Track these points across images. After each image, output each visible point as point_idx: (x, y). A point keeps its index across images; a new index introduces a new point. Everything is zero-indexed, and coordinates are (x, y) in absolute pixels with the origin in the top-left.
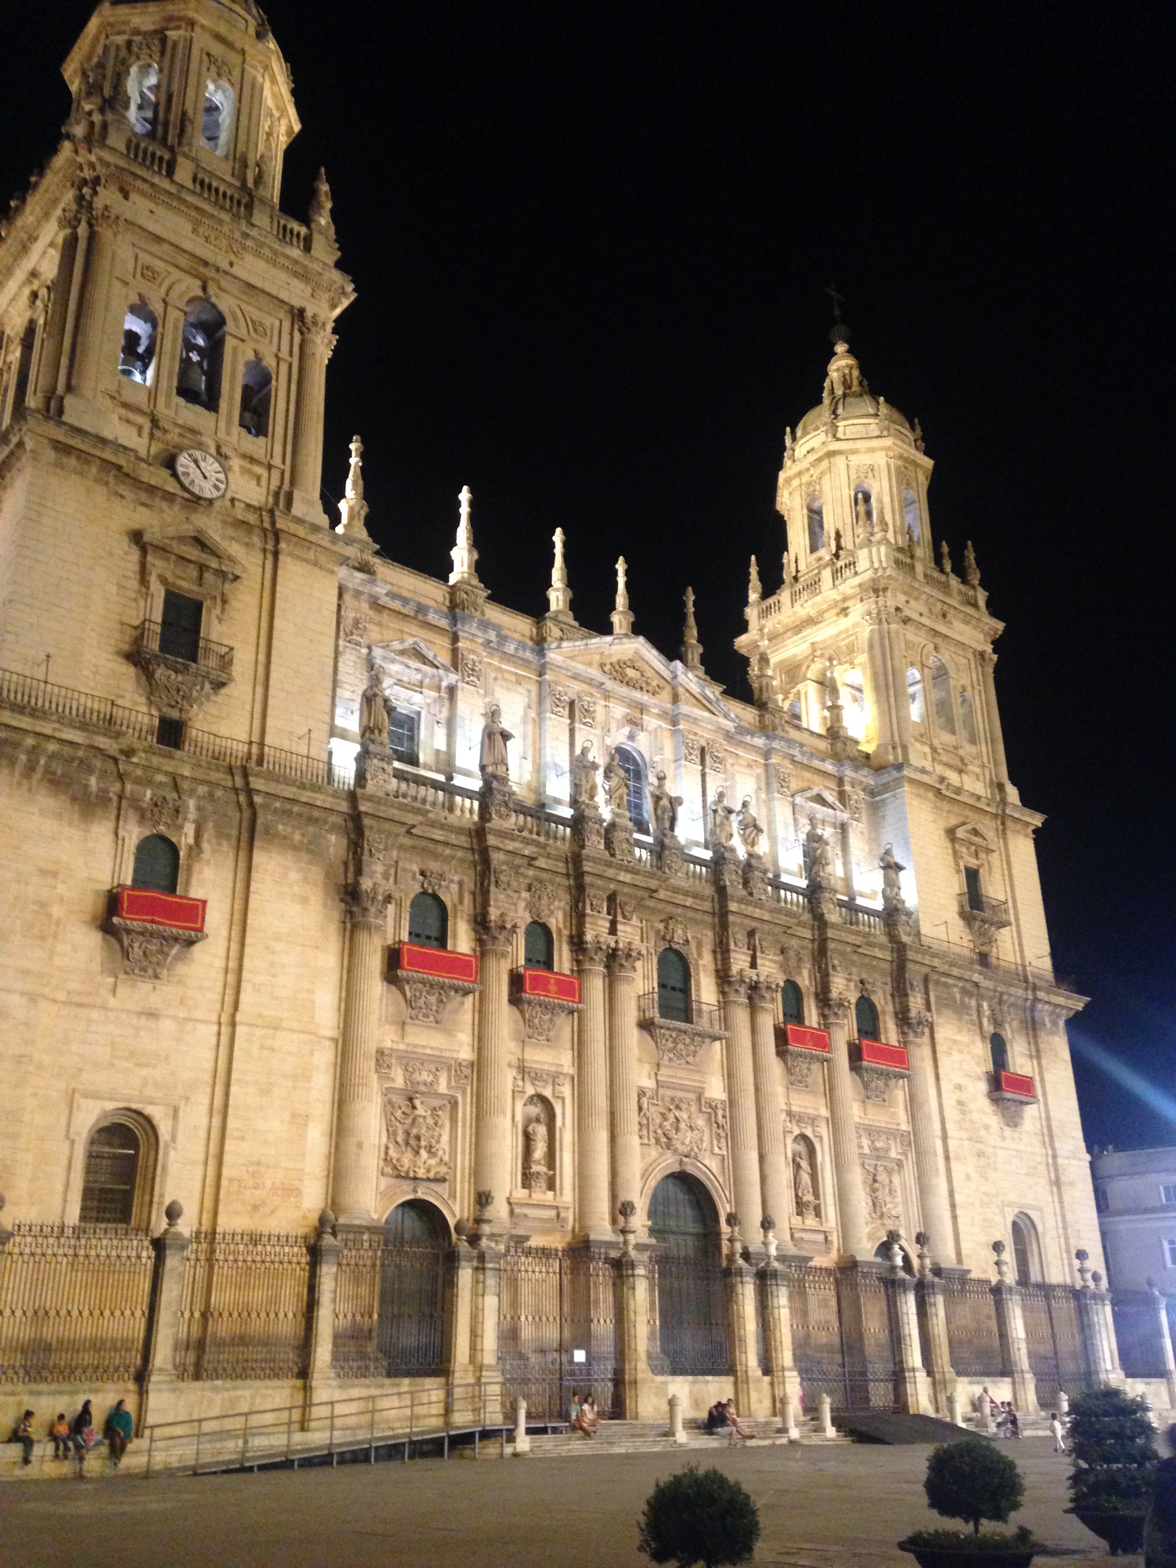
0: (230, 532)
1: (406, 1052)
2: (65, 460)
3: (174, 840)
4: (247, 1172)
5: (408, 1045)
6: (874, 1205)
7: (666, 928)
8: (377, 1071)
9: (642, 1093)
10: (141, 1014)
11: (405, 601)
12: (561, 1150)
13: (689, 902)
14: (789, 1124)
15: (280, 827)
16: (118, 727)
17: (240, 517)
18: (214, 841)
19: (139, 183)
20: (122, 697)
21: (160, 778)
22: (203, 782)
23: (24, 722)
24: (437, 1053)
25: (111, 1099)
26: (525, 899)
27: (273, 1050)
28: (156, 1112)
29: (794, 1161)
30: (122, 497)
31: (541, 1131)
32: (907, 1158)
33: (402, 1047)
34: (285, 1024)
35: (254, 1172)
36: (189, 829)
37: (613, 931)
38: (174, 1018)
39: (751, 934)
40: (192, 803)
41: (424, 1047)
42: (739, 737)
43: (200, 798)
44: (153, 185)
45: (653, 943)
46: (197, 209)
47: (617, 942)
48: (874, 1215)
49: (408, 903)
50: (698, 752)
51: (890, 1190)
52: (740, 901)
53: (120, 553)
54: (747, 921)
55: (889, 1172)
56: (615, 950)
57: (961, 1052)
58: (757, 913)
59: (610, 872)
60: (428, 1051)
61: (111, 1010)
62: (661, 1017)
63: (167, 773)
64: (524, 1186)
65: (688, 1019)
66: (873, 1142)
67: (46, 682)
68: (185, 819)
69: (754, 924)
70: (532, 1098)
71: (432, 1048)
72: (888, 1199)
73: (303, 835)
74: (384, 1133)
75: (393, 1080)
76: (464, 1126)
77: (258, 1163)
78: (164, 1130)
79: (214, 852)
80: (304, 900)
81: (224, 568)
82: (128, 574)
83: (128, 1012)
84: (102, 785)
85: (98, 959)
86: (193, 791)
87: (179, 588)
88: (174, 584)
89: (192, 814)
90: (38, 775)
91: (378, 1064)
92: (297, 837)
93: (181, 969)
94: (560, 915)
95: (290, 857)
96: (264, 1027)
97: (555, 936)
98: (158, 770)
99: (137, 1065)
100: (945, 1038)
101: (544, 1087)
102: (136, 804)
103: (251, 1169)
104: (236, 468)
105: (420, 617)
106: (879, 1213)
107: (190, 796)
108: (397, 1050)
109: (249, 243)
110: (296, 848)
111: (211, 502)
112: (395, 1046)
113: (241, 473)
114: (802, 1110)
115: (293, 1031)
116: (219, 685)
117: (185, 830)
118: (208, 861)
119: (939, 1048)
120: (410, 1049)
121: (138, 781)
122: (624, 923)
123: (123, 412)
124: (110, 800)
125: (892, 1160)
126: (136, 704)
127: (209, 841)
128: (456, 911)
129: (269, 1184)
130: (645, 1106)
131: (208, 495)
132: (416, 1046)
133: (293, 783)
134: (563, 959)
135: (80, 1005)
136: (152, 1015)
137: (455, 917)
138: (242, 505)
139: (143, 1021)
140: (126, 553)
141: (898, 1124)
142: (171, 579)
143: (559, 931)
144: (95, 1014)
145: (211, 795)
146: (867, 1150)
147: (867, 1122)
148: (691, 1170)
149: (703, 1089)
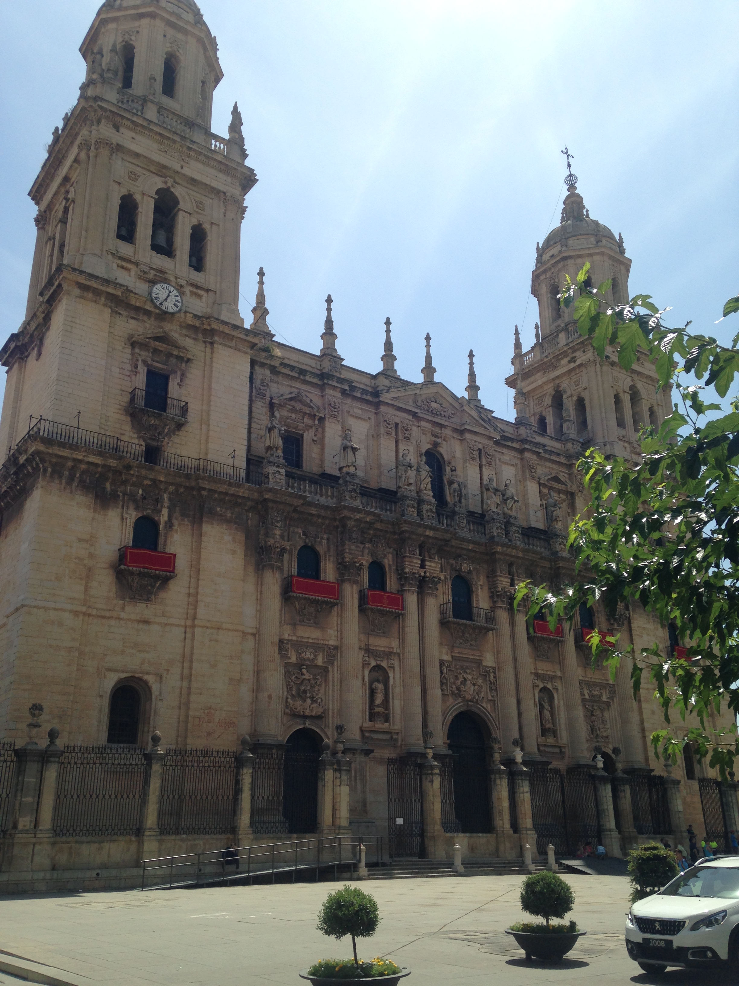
0: (184, 332)
1: (297, 641)
2: (85, 294)
3: (156, 519)
4: (204, 712)
5: (298, 637)
6: (592, 730)
7: (456, 563)
8: (280, 653)
9: (442, 663)
10: (139, 621)
11: (292, 368)
12: (393, 698)
13: (471, 547)
14: (536, 681)
15: (218, 509)
16: (121, 453)
17: (191, 323)
18: (180, 518)
19: (125, 121)
20: (124, 434)
21: (146, 482)
22: (172, 484)
23: (65, 453)
24: (316, 641)
25: (123, 671)
26: (368, 548)
27: (217, 641)
28: (150, 679)
29: (540, 704)
30: (120, 314)
31: (380, 687)
32: (613, 700)
33: (294, 638)
34: (224, 626)
35: (208, 713)
36: (165, 512)
37: (423, 566)
38: (159, 623)
39: (510, 565)
40: (166, 496)
41: (308, 638)
42: (503, 442)
43: (170, 493)
44: (133, 122)
45: (449, 572)
46: (160, 134)
47: (425, 573)
48: (592, 736)
49: (297, 552)
50: (477, 453)
51: (603, 721)
52: (503, 545)
53: (121, 348)
54: (507, 558)
55: (602, 711)
56: (424, 577)
57: (648, 635)
58: (514, 552)
59: (420, 531)
60: (310, 640)
61: (122, 619)
62: (454, 617)
63: (151, 480)
64: (370, 720)
65: (471, 619)
66: (591, 691)
67: (78, 428)
68: (162, 506)
69: (513, 559)
70: (374, 667)
71: (312, 639)
72: (601, 726)
73: (232, 513)
74: (285, 689)
75: (289, 658)
76: (333, 685)
77: (210, 708)
78: (155, 688)
79: (180, 525)
80: (234, 552)
81: (181, 354)
82: (125, 360)
83: (132, 620)
84: (113, 487)
85: (114, 589)
86: (166, 489)
87: (156, 367)
88: (152, 365)
89: (166, 503)
90: (75, 484)
91: (280, 649)
92: (229, 515)
93: (162, 595)
94: (390, 556)
95: (224, 527)
96: (212, 628)
97: (387, 569)
98: (146, 478)
99: (139, 651)
100: (638, 627)
101: (382, 661)
102: (132, 497)
103: (206, 711)
104: (188, 292)
105: (302, 377)
106: (595, 735)
107: (165, 492)
108: (292, 640)
109: (192, 153)
110: (228, 521)
111: (173, 314)
112: (290, 638)
113: (191, 295)
114: (545, 672)
115: (229, 630)
116: (180, 426)
117: (163, 513)
118: (177, 531)
119: (634, 633)
120: (299, 639)
121: (133, 485)
122: (430, 561)
123: (120, 262)
124: (118, 496)
125: (604, 702)
126: (132, 438)
127: (176, 519)
128: (325, 556)
129: (217, 720)
130: (445, 671)
131: (170, 310)
132: (303, 637)
133: (224, 482)
134: (392, 583)
135: (104, 617)
136: (147, 622)
137: (325, 560)
138: (191, 315)
139: (141, 626)
140: (124, 348)
141: (608, 680)
142: (150, 362)
143: (390, 566)
144: (113, 622)
145: (177, 490)
146: (587, 697)
147: (587, 679)
148: (474, 709)
149: (481, 660)
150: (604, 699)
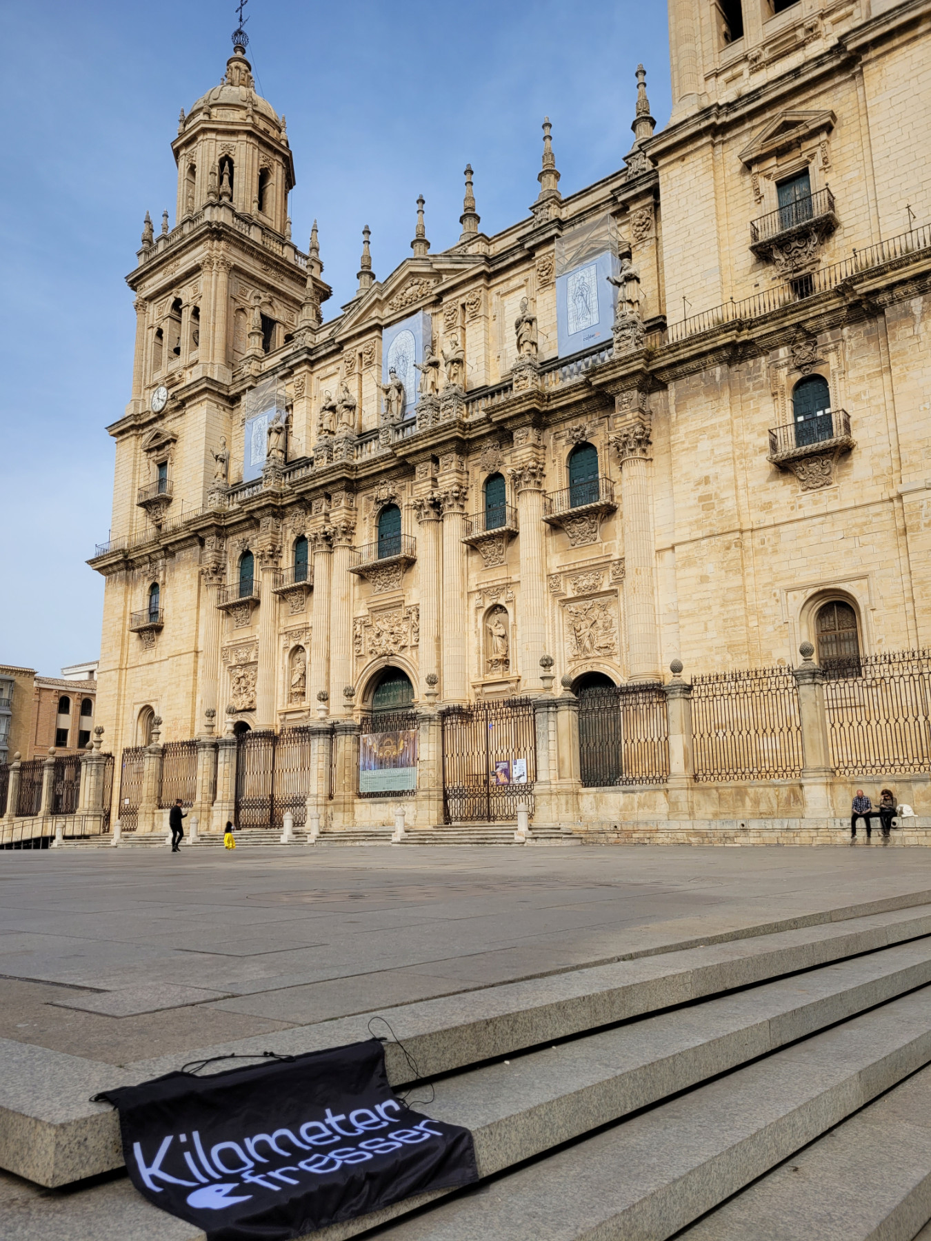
3: (158, 582)
8: (222, 661)
9: (356, 621)
10: (148, 664)
14: (480, 601)
20: (146, 526)
25: (141, 703)
26: (291, 527)
27: (180, 665)
28: (153, 704)
32: (622, 584)
33: (231, 643)
36: (161, 574)
37: (329, 520)
39: (436, 460)
40: (160, 562)
41: (242, 639)
50: (457, 314)
56: (325, 533)
66: (576, 585)
67: (110, 542)
72: (600, 633)
74: (231, 690)
75: (230, 662)
77: (176, 719)
78: (156, 710)
83: (145, 664)
84: (139, 571)
85: (139, 646)
87: (161, 460)
89: (161, 567)
91: (223, 657)
93: (159, 640)
99: (149, 686)
111: (163, 409)
114: (491, 585)
115: (186, 653)
116: (166, 499)
121: (144, 564)
122: (334, 511)
124: (141, 576)
125: (605, 593)
126: (149, 526)
130: (358, 626)
131: (160, 408)
132: (237, 640)
136: (152, 663)
139: (150, 666)
141: (609, 556)
144: (137, 669)
146: (570, 595)
147: (567, 568)
148: (392, 663)
149: (403, 601)
150: (605, 588)
